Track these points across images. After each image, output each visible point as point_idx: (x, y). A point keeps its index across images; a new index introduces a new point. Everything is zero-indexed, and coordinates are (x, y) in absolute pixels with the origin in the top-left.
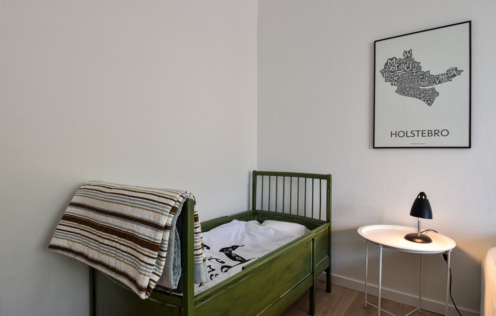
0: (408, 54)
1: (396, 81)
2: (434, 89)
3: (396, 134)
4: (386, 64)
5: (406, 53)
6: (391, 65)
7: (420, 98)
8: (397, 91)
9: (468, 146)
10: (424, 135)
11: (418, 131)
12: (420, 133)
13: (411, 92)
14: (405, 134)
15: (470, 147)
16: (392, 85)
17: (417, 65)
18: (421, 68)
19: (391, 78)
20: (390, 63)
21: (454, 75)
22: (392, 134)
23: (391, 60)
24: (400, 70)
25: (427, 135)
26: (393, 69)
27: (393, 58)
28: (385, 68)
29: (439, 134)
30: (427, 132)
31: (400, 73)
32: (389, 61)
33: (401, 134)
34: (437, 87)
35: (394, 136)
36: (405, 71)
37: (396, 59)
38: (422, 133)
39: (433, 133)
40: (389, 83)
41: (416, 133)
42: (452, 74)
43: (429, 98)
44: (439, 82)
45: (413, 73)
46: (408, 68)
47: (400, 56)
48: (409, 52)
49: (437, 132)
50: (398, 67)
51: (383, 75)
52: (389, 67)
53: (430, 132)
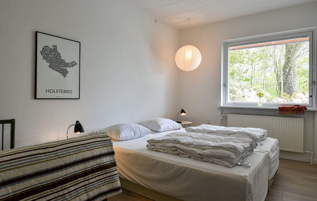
0: (55, 47)
1: (49, 60)
2: (66, 69)
3: (49, 91)
4: (44, 48)
5: (54, 46)
6: (46, 50)
7: (60, 73)
8: (49, 66)
9: (78, 98)
10: (62, 92)
11: (60, 90)
12: (60, 91)
13: (56, 69)
14: (54, 91)
15: (79, 99)
16: (47, 62)
17: (59, 55)
18: (61, 57)
19: (46, 57)
20: (46, 49)
21: (74, 65)
22: (46, 91)
23: (47, 47)
24: (51, 55)
25: (63, 92)
26: (47, 53)
27: (48, 46)
28: (43, 51)
29: (68, 92)
30: (63, 91)
31: (51, 56)
32: (45, 47)
33: (51, 91)
34: (68, 69)
35: (48, 92)
36: (53, 56)
37: (49, 48)
38: (61, 91)
39: (66, 91)
40: (45, 60)
41: (58, 91)
42: (73, 64)
43: (64, 73)
44: (68, 67)
45: (57, 58)
46: (55, 55)
47: (51, 47)
48: (55, 46)
49: (67, 91)
50: (50, 52)
51: (42, 55)
52: (45, 51)
53: (65, 91)
